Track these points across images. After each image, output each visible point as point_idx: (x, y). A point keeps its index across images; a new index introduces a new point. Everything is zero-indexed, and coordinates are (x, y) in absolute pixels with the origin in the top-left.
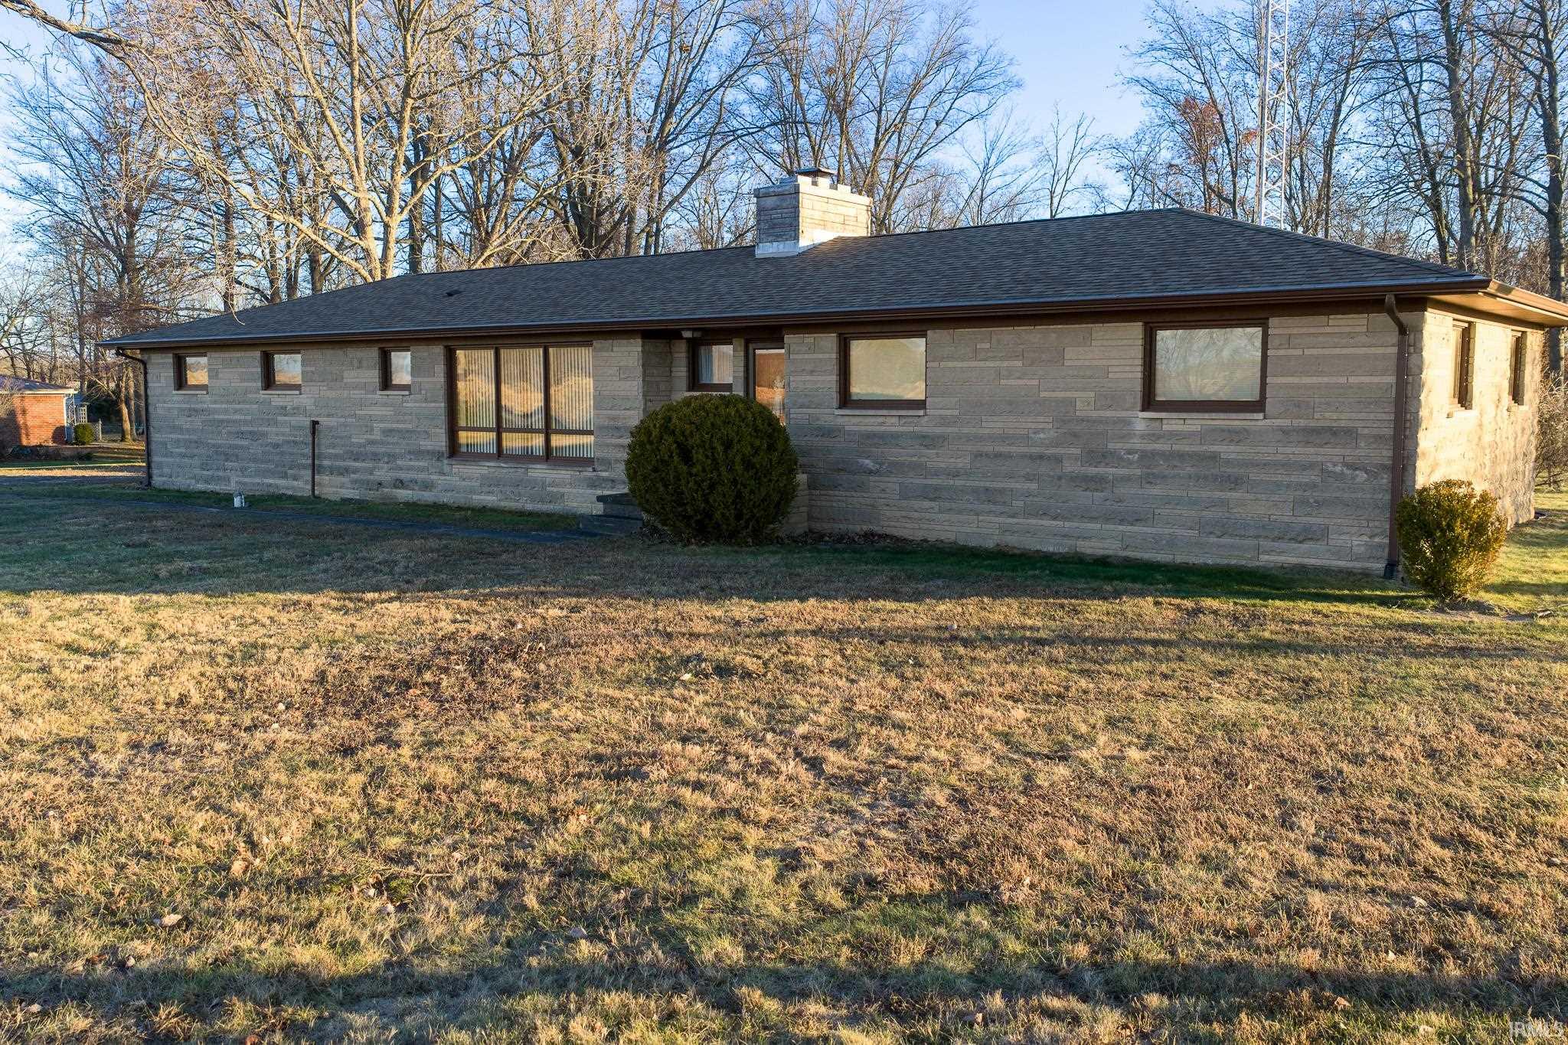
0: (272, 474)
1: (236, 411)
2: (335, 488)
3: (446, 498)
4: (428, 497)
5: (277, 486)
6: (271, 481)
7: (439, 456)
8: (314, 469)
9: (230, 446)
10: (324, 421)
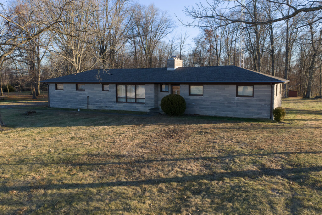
1: (70, 94)
3: (116, 109)
4: (112, 109)
8: (88, 104)
10: (90, 96)
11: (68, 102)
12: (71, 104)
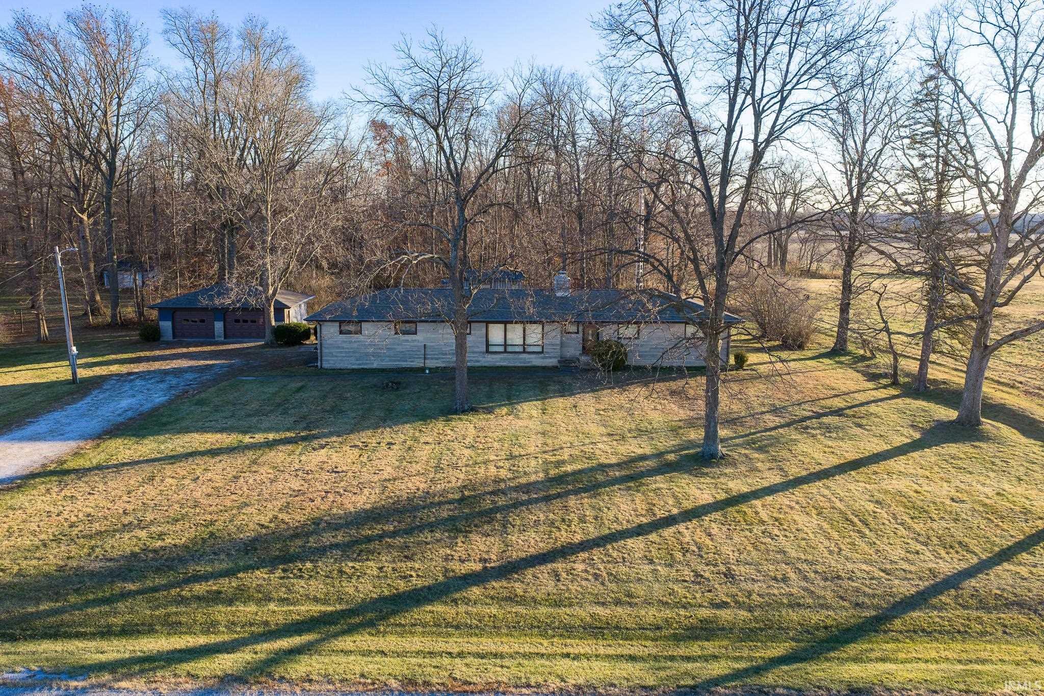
0: (399, 361)
1: (379, 341)
2: (431, 364)
3: (486, 364)
4: (478, 364)
5: (401, 364)
6: (397, 363)
7: (483, 353)
8: (425, 358)
9: (374, 353)
10: (428, 344)
11: (373, 356)
12: (382, 361)
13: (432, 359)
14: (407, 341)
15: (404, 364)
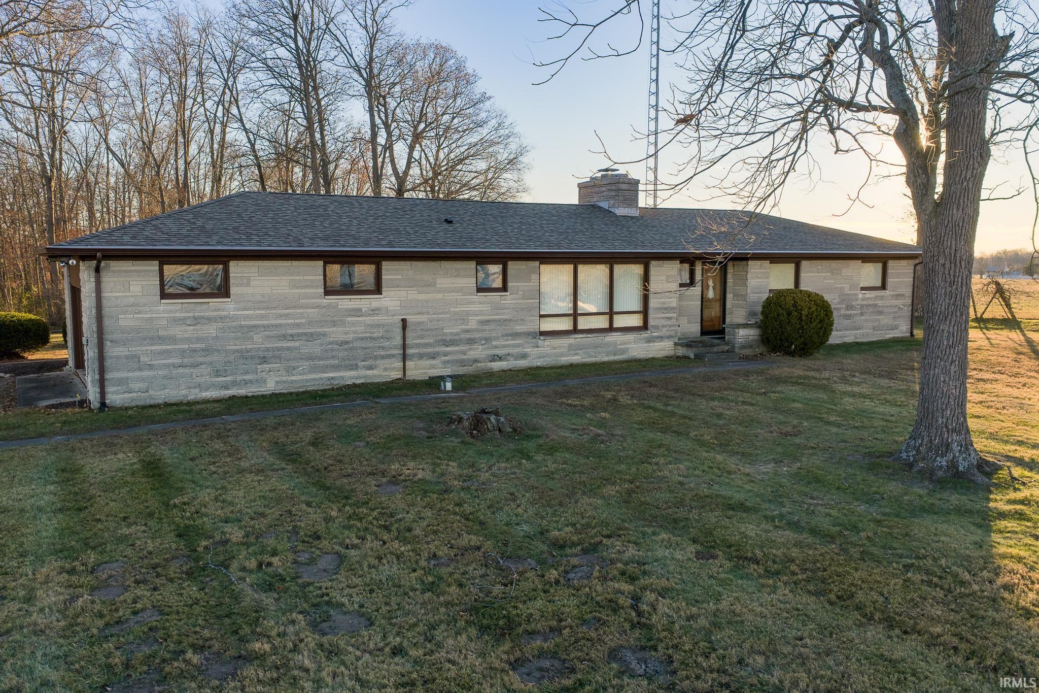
0: (336, 368)
1: (281, 316)
2: (420, 370)
3: (539, 363)
4: (523, 363)
5: (342, 378)
6: (331, 375)
7: (534, 335)
8: (404, 358)
9: (268, 350)
10: (411, 318)
11: (264, 360)
12: (290, 370)
13: (421, 356)
14: (357, 312)
15: (350, 377)
